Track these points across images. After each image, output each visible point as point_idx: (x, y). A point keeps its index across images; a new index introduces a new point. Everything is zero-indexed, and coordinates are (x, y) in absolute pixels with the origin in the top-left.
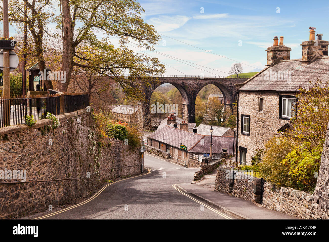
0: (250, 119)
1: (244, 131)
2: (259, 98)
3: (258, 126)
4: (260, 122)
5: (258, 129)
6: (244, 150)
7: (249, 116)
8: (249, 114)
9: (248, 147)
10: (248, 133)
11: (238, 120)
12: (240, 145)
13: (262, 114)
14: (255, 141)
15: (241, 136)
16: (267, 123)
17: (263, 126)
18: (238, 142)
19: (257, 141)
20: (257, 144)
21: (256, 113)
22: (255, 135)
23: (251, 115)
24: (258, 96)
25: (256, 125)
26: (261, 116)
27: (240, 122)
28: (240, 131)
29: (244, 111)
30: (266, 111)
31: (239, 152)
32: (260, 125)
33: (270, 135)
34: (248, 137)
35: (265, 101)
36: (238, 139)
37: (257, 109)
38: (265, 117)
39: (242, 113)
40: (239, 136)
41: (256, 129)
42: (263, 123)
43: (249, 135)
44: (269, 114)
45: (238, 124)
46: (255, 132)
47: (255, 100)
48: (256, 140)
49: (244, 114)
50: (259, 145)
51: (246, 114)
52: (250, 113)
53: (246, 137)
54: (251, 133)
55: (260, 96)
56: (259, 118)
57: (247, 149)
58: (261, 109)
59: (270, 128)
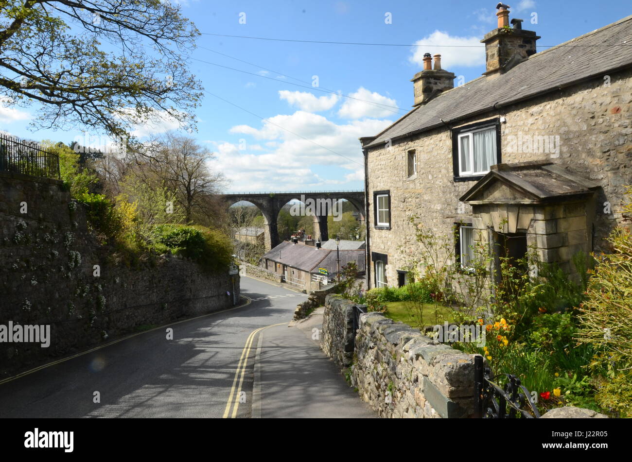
0: (389, 197)
1: (380, 222)
2: (407, 151)
3: (407, 208)
4: (410, 200)
5: (407, 213)
6: (381, 259)
7: (388, 192)
8: (386, 188)
9: (389, 251)
10: (388, 224)
11: (368, 205)
12: (374, 249)
13: (414, 181)
14: (402, 239)
15: (374, 232)
16: (426, 197)
17: (419, 206)
18: (371, 244)
19: (407, 238)
20: (408, 244)
21: (401, 183)
22: (402, 225)
23: (392, 190)
24: (404, 147)
25: (402, 207)
26: (412, 186)
27: (371, 208)
28: (372, 225)
29: (379, 184)
30: (421, 173)
31: (372, 263)
32: (412, 204)
33: (434, 221)
34: (388, 232)
35: (419, 154)
36: (370, 239)
37: (404, 173)
38: (422, 186)
39: (375, 190)
40: (371, 234)
41: (403, 214)
42: (417, 200)
43: (389, 228)
44: (430, 177)
45: (368, 211)
46: (402, 219)
47: (399, 158)
48: (404, 237)
49: (379, 189)
50: (411, 246)
51: (383, 189)
52: (389, 185)
53: (384, 233)
54: (394, 224)
55: (407, 146)
56: (408, 190)
57: (387, 255)
58: (410, 173)
59: (432, 207)
